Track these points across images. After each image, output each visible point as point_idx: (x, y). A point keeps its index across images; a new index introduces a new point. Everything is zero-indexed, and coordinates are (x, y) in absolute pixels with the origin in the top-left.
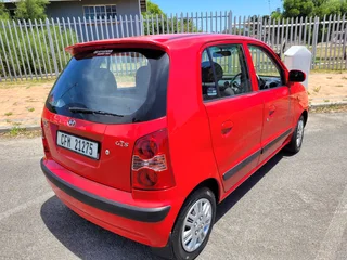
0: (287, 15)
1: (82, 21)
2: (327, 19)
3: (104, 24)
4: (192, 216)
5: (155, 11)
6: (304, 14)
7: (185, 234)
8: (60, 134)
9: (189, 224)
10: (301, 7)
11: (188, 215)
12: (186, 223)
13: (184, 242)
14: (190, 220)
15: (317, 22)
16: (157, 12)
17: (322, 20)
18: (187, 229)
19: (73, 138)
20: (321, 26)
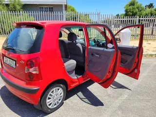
0: (126, 15)
1: (38, 13)
2: (142, 18)
3: (47, 15)
4: (52, 94)
5: (73, 10)
6: (134, 15)
7: (48, 101)
8: (5, 57)
9: (50, 97)
10: (133, 12)
11: (50, 93)
12: (49, 96)
13: (48, 104)
14: (51, 95)
15: (138, 19)
16: (74, 10)
17: (140, 17)
18: (49, 99)
19: (8, 59)
20: (139, 20)
